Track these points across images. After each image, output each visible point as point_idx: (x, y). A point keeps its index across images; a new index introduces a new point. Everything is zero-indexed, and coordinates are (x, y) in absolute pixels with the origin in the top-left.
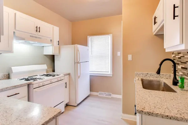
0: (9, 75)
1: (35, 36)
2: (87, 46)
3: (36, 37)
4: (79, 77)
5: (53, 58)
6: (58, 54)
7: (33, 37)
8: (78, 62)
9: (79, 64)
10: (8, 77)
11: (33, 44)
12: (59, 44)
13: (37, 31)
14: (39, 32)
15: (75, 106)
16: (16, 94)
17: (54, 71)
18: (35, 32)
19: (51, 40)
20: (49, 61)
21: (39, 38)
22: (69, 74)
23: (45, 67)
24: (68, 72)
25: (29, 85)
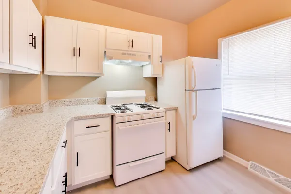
0: (105, 99)
1: (128, 52)
2: (217, 58)
3: (130, 54)
4: (194, 118)
5: (154, 81)
6: (161, 76)
7: (125, 54)
8: (192, 89)
9: (194, 94)
10: (104, 102)
11: (130, 63)
12: (161, 61)
13: (129, 46)
14: (132, 46)
15: (186, 169)
16: (97, 126)
17: (156, 100)
18: (127, 48)
19: (150, 56)
20: (150, 85)
21: (133, 55)
22: (176, 109)
23: (142, 93)
24: (174, 105)
25: (112, 117)
